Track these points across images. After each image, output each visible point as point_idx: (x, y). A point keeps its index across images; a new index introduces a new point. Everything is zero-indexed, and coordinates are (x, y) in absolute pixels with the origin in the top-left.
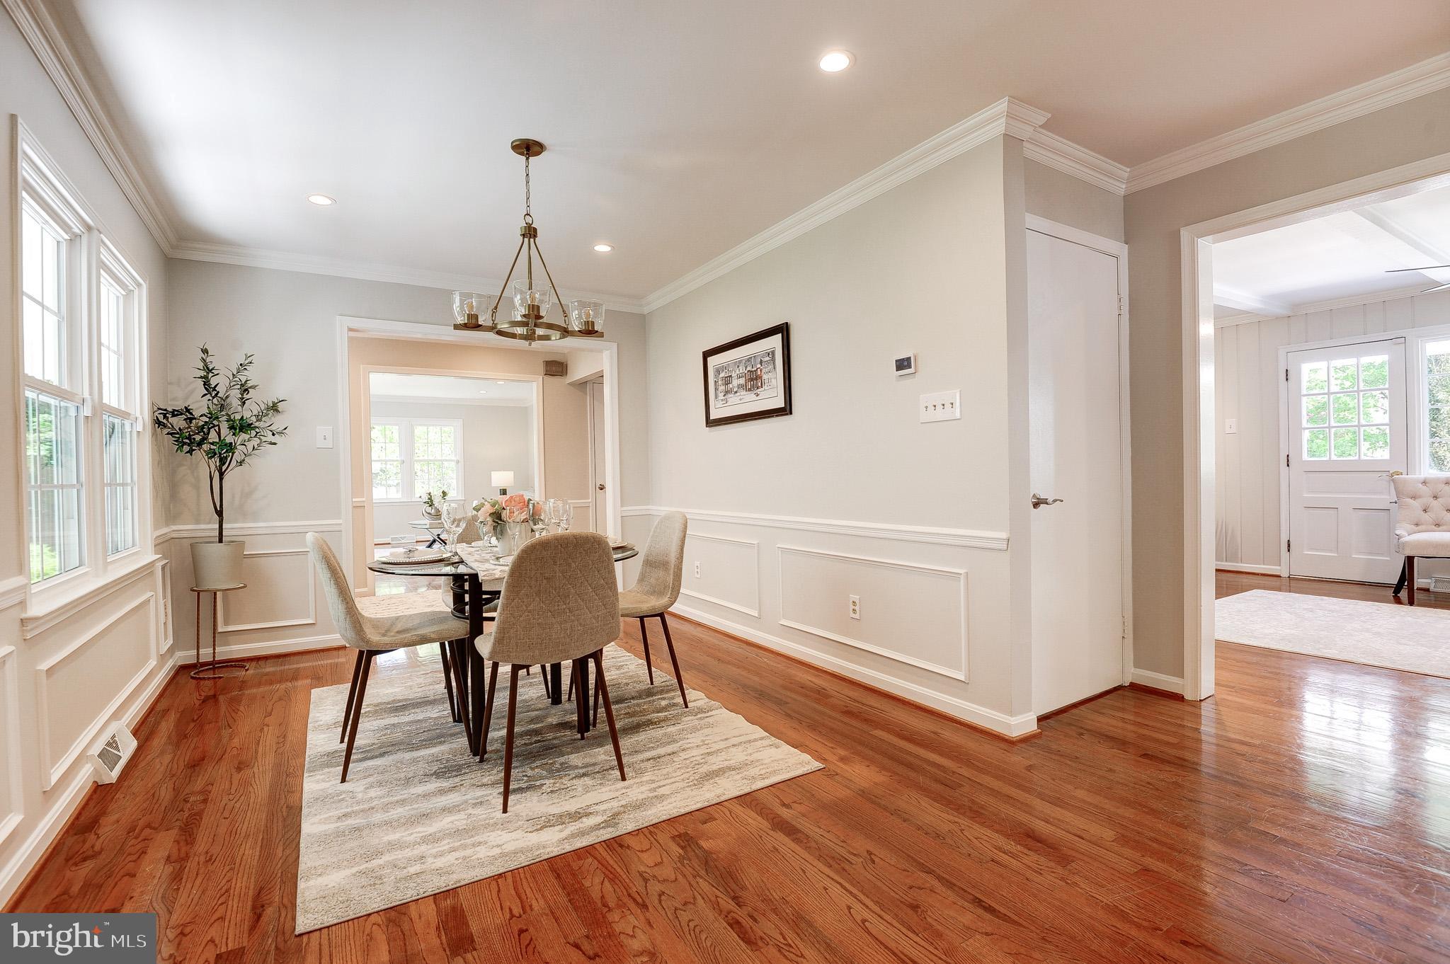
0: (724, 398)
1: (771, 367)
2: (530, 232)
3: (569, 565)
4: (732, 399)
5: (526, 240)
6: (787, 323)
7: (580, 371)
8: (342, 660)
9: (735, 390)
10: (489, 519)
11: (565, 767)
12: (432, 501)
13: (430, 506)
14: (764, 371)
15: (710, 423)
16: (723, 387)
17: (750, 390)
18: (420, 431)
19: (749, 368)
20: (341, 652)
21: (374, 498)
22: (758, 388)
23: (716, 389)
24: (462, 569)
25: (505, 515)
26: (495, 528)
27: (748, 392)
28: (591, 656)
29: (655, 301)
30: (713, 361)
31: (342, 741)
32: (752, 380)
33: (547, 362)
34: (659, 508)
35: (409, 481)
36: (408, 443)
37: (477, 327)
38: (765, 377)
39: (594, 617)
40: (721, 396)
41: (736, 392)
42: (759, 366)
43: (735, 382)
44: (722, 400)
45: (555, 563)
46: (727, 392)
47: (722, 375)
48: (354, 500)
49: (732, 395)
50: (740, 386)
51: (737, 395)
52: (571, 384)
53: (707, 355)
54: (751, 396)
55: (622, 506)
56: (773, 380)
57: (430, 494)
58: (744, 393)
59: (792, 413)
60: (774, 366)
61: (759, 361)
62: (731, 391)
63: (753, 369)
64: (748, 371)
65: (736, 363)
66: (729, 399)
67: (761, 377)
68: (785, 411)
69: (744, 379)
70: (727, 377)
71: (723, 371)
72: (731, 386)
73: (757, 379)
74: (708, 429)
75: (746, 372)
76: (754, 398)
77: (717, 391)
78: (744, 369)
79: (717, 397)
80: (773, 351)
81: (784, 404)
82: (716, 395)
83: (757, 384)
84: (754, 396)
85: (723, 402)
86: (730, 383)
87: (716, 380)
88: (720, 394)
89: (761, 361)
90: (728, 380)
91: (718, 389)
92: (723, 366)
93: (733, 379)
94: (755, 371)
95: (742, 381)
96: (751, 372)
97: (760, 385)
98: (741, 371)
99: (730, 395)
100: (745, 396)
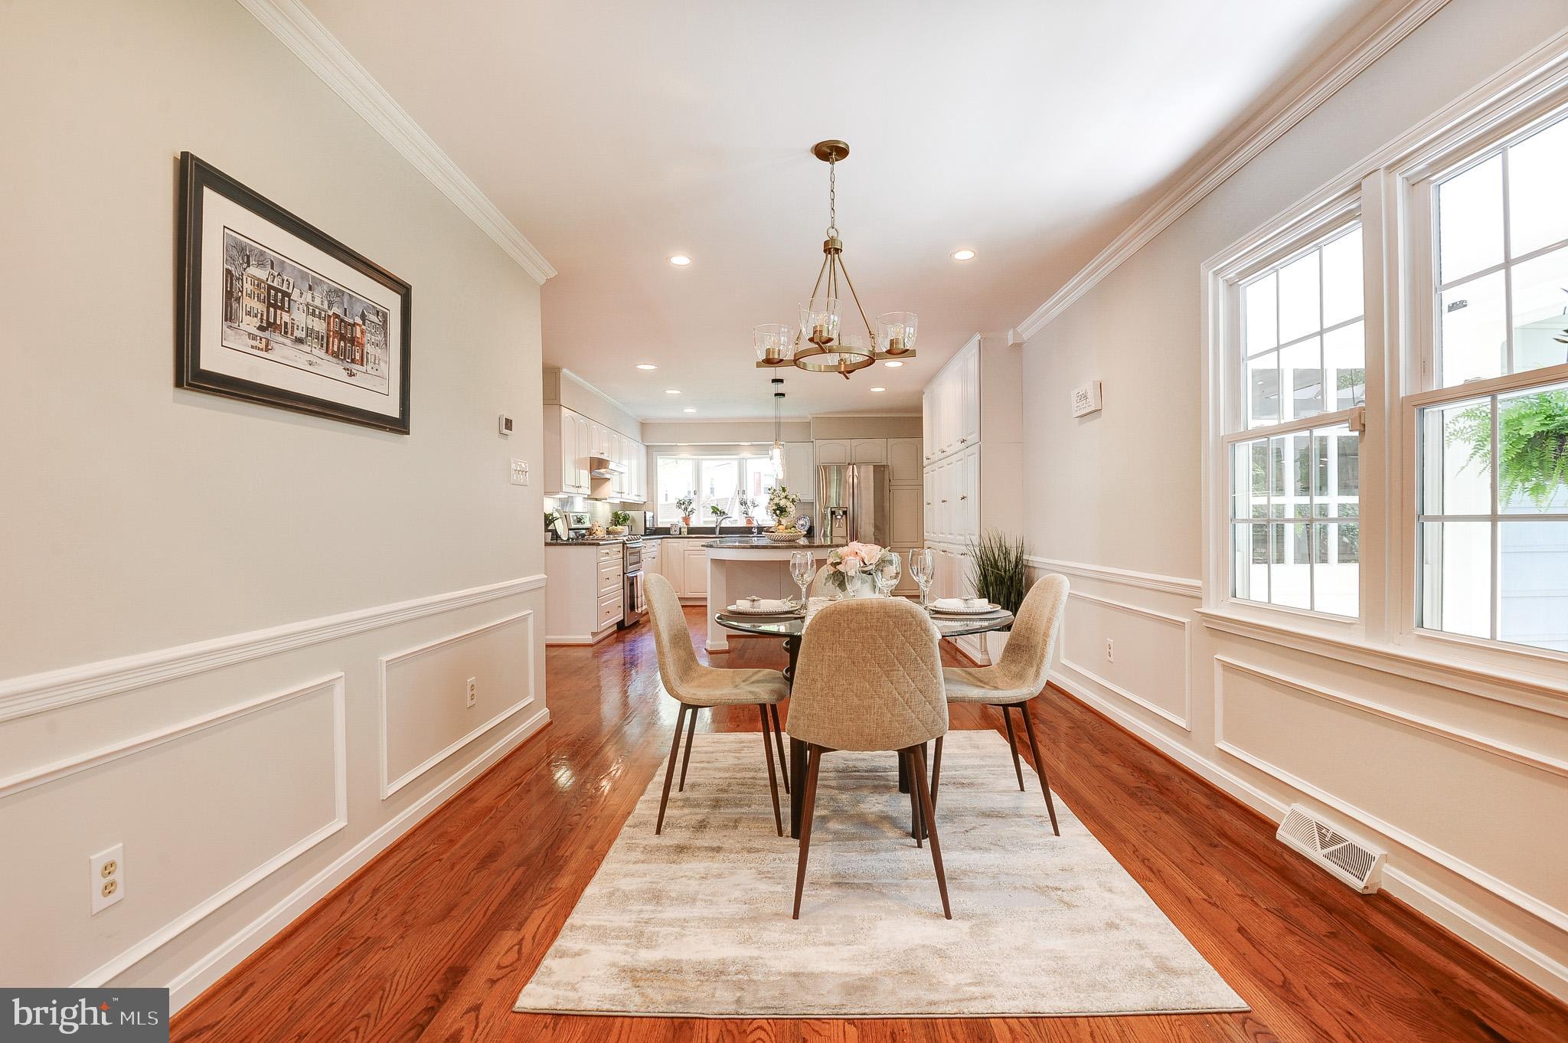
0: (258, 333)
1: (380, 338)
4: (284, 348)
14: (368, 336)
16: (258, 306)
17: (336, 355)
19: (336, 310)
23: (230, 296)
27: (330, 358)
32: (342, 337)
40: (250, 324)
41: (300, 341)
42: (359, 321)
43: (300, 318)
44: (252, 335)
46: (268, 326)
51: (301, 347)
54: (335, 369)
56: (381, 362)
58: (322, 353)
59: (408, 433)
60: (386, 341)
61: (358, 309)
62: (285, 330)
63: (346, 319)
64: (336, 316)
65: (304, 276)
66: (275, 346)
67: (362, 345)
68: (399, 425)
69: (324, 325)
70: (270, 287)
71: (261, 265)
72: (286, 317)
73: (353, 341)
74: (180, 391)
75: (331, 313)
76: (343, 375)
77: (235, 305)
78: (326, 303)
79: (233, 325)
80: (385, 316)
81: (395, 413)
82: (229, 316)
83: (352, 352)
84: (345, 373)
85: (256, 343)
86: (282, 308)
87: (228, 272)
88: (247, 319)
89: (363, 317)
90: (276, 299)
91: (238, 299)
92: (262, 253)
93: (294, 306)
94: (350, 324)
95: (320, 326)
96: (342, 321)
97: (358, 358)
98: (317, 302)
99: (277, 337)
100: (319, 361)
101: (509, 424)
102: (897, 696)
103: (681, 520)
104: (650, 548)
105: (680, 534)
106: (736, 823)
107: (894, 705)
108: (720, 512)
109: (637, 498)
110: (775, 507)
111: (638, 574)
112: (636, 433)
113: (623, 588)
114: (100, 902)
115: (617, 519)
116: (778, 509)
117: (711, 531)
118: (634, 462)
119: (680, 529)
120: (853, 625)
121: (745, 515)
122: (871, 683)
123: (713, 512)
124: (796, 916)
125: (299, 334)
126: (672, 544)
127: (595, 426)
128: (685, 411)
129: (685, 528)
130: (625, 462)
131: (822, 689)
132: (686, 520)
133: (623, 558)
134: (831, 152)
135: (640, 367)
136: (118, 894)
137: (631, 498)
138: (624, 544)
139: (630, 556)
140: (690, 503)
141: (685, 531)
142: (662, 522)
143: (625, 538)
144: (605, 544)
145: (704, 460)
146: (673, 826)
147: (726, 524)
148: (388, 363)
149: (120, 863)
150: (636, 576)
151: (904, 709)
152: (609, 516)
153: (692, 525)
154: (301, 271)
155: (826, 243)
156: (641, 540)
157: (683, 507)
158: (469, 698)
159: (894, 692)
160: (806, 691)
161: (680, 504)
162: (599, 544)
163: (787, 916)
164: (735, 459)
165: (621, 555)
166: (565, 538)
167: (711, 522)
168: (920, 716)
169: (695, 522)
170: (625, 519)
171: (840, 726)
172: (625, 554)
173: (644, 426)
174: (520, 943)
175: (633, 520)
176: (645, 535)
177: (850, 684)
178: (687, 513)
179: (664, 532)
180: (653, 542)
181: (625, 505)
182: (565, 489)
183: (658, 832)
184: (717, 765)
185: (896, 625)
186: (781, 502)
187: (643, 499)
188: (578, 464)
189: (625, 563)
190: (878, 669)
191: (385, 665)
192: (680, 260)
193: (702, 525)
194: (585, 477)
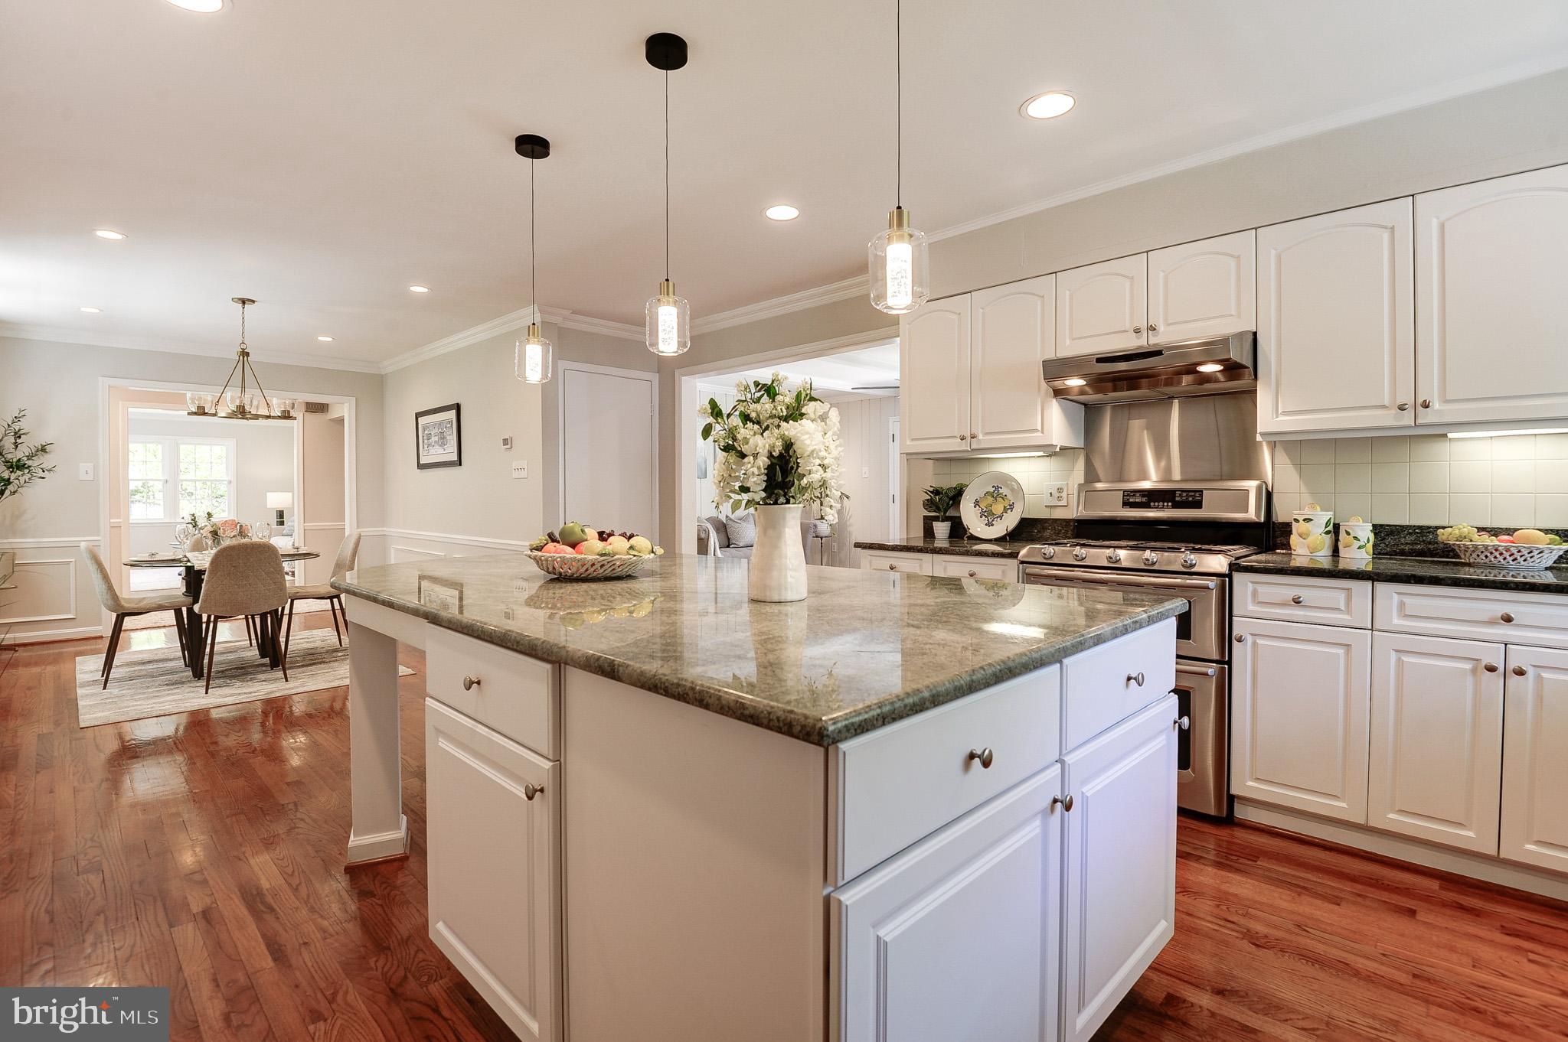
2: (245, 354)
3: (248, 559)
4: (432, 451)
5: (241, 358)
6: (458, 404)
7: (334, 413)
8: (101, 646)
9: (432, 444)
10: (209, 535)
11: (255, 679)
12: (195, 522)
13: (194, 527)
14: (447, 434)
15: (420, 466)
16: (426, 441)
17: (440, 445)
18: (184, 449)
19: (440, 431)
20: (99, 641)
21: (131, 517)
22: (444, 444)
24: (189, 564)
25: (220, 532)
26: (214, 541)
28: (270, 613)
29: (388, 367)
30: (422, 420)
31: (103, 676)
32: (441, 438)
33: (307, 403)
34: (388, 529)
35: (172, 505)
36: (173, 464)
37: (205, 414)
38: (448, 438)
39: (267, 589)
40: (425, 447)
42: (445, 430)
43: (433, 438)
44: (426, 450)
45: (239, 558)
46: (428, 445)
47: (426, 432)
48: (112, 521)
49: (430, 447)
50: (436, 442)
51: (434, 447)
52: (333, 420)
53: (418, 415)
54: (441, 449)
55: (358, 527)
56: (452, 441)
57: (193, 515)
58: (437, 447)
59: (461, 465)
74: (419, 470)
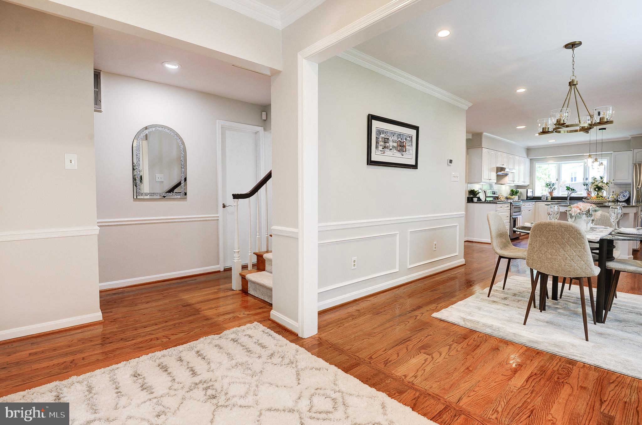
0: (382, 150)
1: (410, 144)
4: (387, 152)
9: (390, 148)
14: (407, 144)
15: (371, 162)
16: (382, 143)
17: (399, 151)
19: (399, 139)
22: (403, 152)
23: (377, 143)
27: (398, 152)
30: (375, 124)
32: (401, 146)
38: (407, 147)
40: (380, 148)
41: (391, 149)
42: (405, 140)
43: (391, 144)
44: (381, 151)
46: (385, 147)
47: (382, 136)
49: (388, 150)
50: (393, 147)
51: (391, 151)
53: (370, 118)
54: (398, 154)
56: (410, 150)
58: (396, 151)
59: (417, 169)
60: (412, 144)
61: (405, 138)
62: (388, 147)
63: (402, 141)
64: (399, 141)
65: (392, 133)
66: (385, 152)
67: (405, 147)
68: (415, 167)
69: (396, 144)
70: (385, 138)
71: (383, 133)
72: (388, 144)
73: (403, 146)
74: (368, 165)
75: (398, 141)
76: (401, 156)
77: (378, 144)
78: (397, 138)
79: (378, 149)
80: (412, 137)
81: (414, 164)
82: (377, 147)
83: (403, 149)
84: (401, 155)
85: (381, 152)
86: (387, 143)
87: (377, 137)
88: (380, 147)
89: (406, 139)
90: (386, 141)
91: (378, 143)
92: (383, 131)
93: (390, 141)
94: (402, 142)
95: (395, 145)
96: (401, 142)
97: (404, 150)
98: (395, 139)
99: (386, 150)
100: (395, 153)
101: (451, 161)
102: (567, 256)
103: (548, 193)
104: (527, 207)
105: (547, 200)
106: (519, 301)
107: (566, 259)
108: (571, 189)
109: (523, 183)
110: (595, 187)
111: (518, 216)
112: (524, 154)
113: (510, 222)
114: (353, 268)
115: (513, 193)
116: (597, 188)
117: (564, 198)
118: (522, 167)
119: (547, 197)
120: (548, 229)
121: (587, 191)
122: (556, 250)
123: (566, 189)
124: (525, 324)
125: (391, 148)
126: (541, 204)
127: (499, 153)
128: (549, 141)
129: (549, 197)
130: (517, 167)
131: (537, 251)
132: (551, 193)
133: (510, 209)
134: (572, 46)
135: (518, 127)
136: (355, 267)
137: (521, 183)
138: (511, 203)
139: (515, 209)
140: (553, 185)
141: (549, 198)
142: (537, 194)
143: (512, 201)
144: (499, 203)
145: (562, 163)
146: (493, 296)
147: (574, 195)
148: (412, 150)
149: (356, 261)
150: (517, 218)
151: (571, 262)
152: (509, 191)
153: (554, 196)
154: (391, 132)
155: (570, 83)
156: (521, 202)
157: (549, 187)
158: (434, 248)
159: (566, 255)
160: (531, 251)
161: (548, 185)
162: (497, 203)
163: (522, 324)
164: (583, 162)
165: (509, 208)
166: (483, 200)
167: (566, 194)
168: (579, 265)
169: (555, 194)
170: (517, 192)
171: (544, 264)
172: (511, 208)
173: (528, 150)
174: (437, 307)
175: (521, 193)
176: (527, 200)
177: (548, 250)
178: (552, 190)
179: (538, 199)
180: (530, 203)
181: (518, 187)
182: (483, 181)
183: (488, 296)
184: (523, 286)
185: (565, 230)
186: (599, 184)
187: (527, 183)
188: (491, 170)
189: (511, 211)
190: (558, 246)
191: (409, 233)
192: (521, 90)
193: (560, 195)
194: (494, 175)
